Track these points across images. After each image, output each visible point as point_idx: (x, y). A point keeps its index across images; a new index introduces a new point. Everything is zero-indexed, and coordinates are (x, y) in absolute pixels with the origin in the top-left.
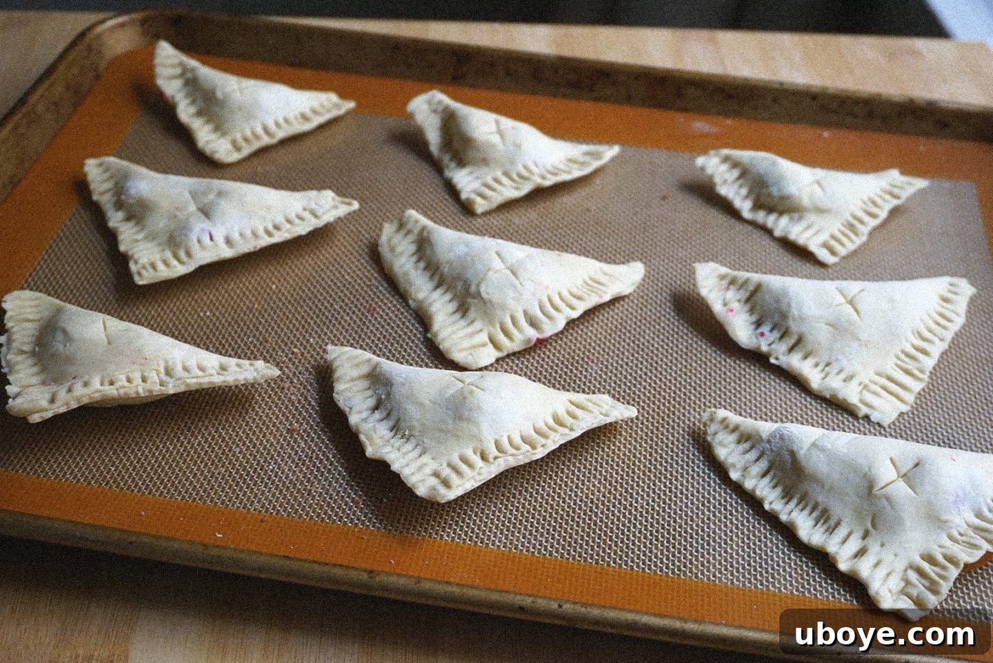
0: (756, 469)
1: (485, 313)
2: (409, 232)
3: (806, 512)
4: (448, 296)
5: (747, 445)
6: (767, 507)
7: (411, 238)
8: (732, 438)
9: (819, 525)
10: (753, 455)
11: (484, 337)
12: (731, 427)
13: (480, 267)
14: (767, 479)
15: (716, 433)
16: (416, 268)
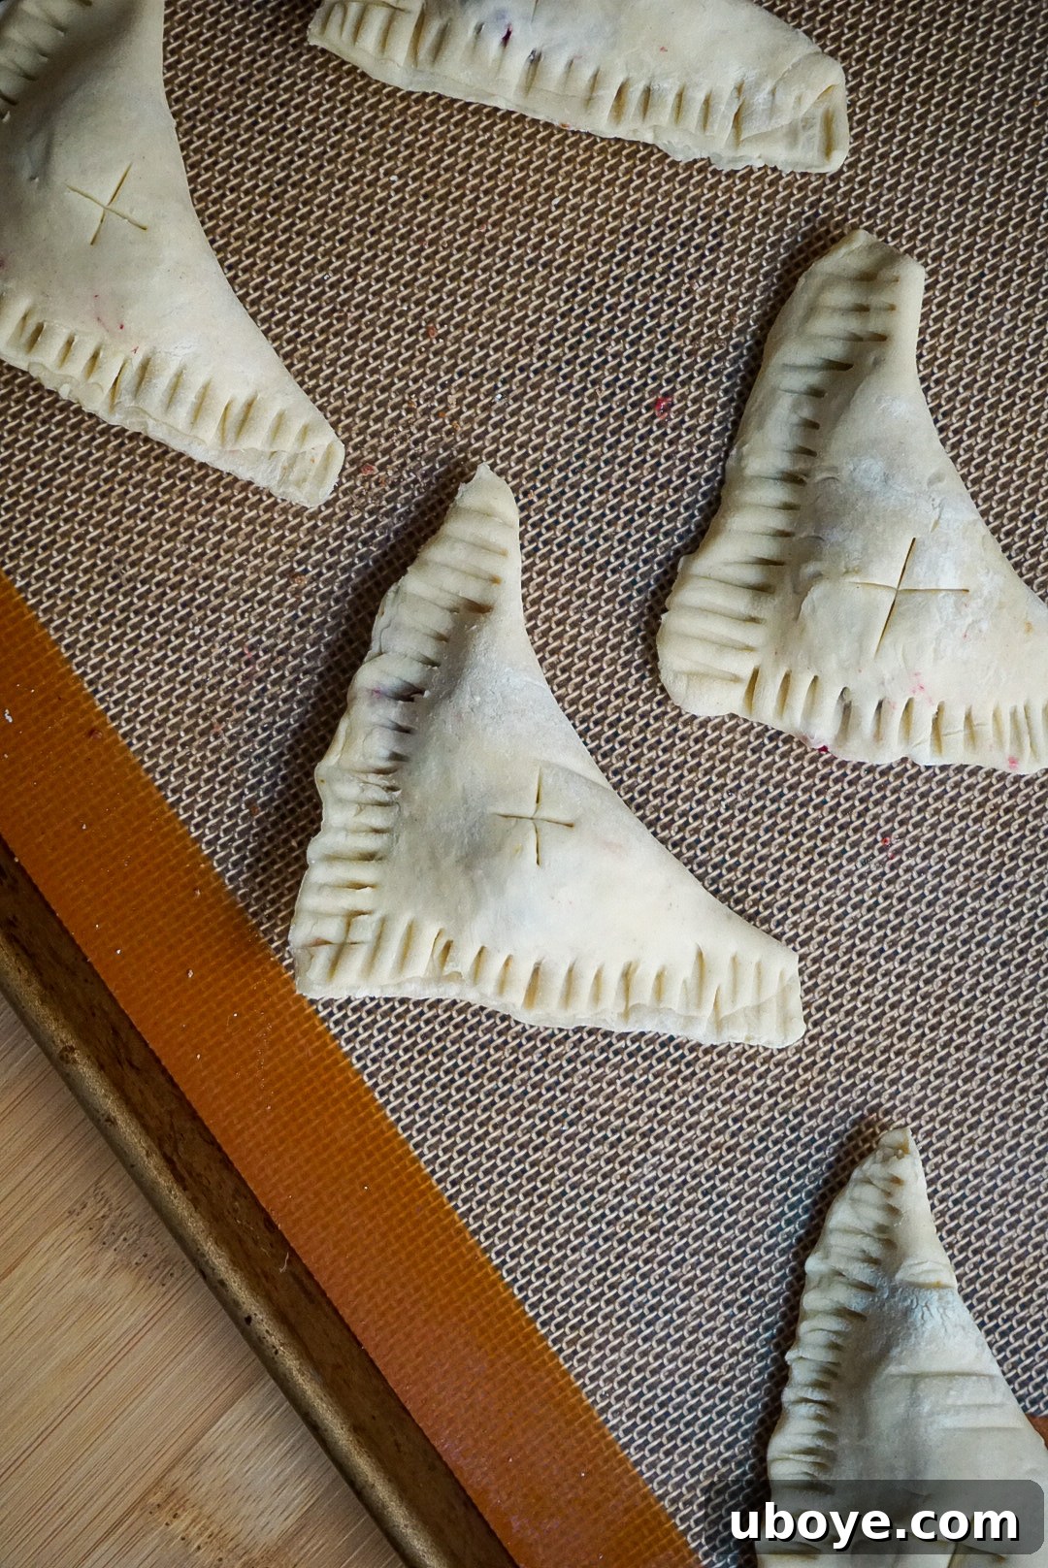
0: (842, 1295)
1: (784, 634)
2: (862, 309)
3: (817, 1426)
4: (778, 521)
5: (875, 1250)
6: (790, 1356)
7: (854, 325)
8: (878, 1217)
9: (810, 1458)
10: (862, 1273)
11: (744, 667)
12: (892, 1202)
13: (855, 545)
14: (834, 1324)
15: (868, 1181)
16: (796, 407)
